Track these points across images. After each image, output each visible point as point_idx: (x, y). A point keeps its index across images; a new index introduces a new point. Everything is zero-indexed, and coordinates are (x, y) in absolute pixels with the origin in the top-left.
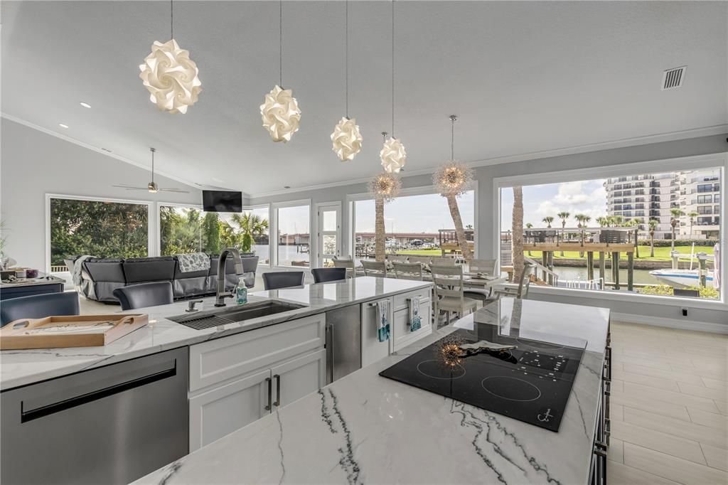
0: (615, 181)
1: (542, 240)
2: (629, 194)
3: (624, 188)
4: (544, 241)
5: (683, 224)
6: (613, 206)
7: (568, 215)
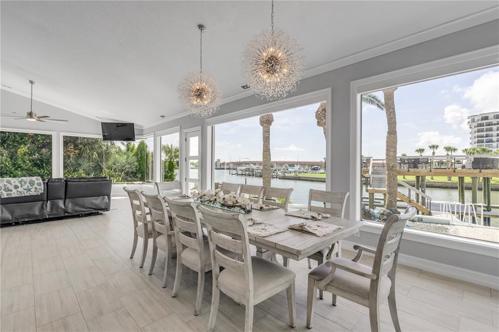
0: (478, 120)
1: (415, 167)
2: (491, 130)
3: (487, 125)
4: (417, 168)
6: (476, 140)
7: (437, 147)
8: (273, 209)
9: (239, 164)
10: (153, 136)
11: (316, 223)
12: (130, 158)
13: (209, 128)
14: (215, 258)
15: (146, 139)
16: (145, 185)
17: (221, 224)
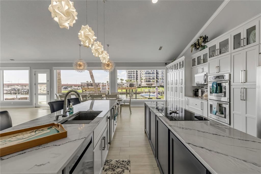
3: (131, 72)
5: (143, 82)
6: (128, 77)
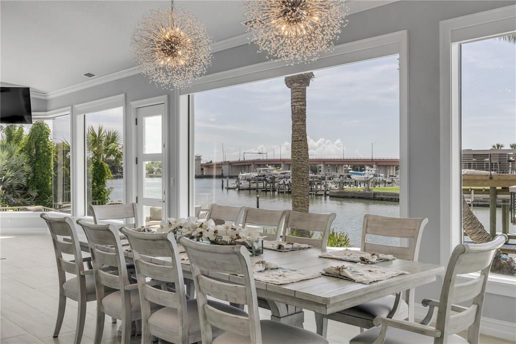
8: (300, 249)
9: (243, 165)
10: (69, 112)
11: (368, 267)
12: (14, 157)
13: (183, 99)
14: (205, 317)
15: (53, 118)
16: (50, 212)
17: (215, 262)
